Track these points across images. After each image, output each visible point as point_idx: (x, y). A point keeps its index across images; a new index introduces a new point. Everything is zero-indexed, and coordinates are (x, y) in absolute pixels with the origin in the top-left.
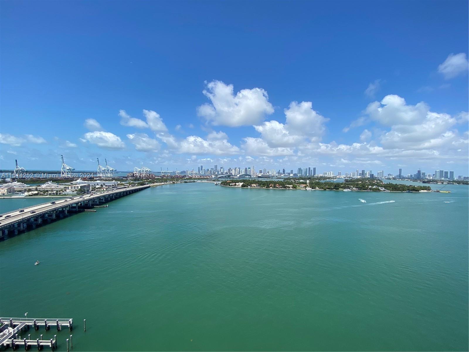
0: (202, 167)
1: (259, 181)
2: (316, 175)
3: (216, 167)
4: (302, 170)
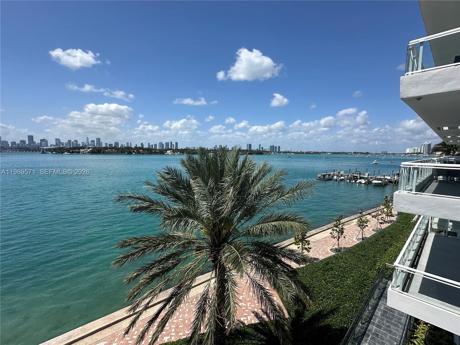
4: (163, 144)
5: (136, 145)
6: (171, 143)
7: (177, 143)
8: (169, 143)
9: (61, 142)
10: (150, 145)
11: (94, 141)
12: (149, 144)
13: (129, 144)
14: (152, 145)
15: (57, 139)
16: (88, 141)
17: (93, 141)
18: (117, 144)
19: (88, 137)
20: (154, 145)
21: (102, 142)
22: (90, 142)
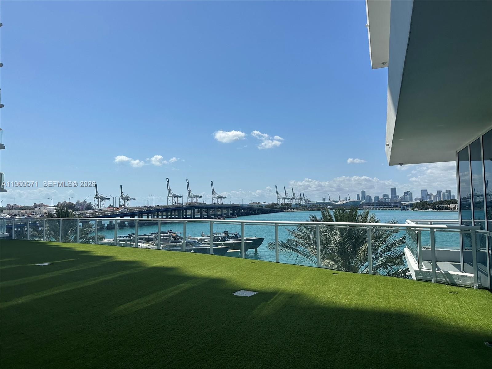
0: (364, 193)
3: (394, 190)
15: (423, 190)
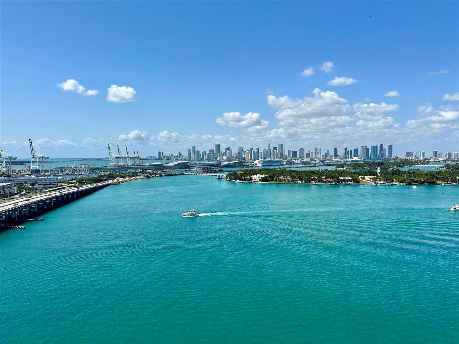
1: (292, 171)
2: (394, 157)
4: (369, 149)
5: (328, 151)
6: (381, 146)
7: (391, 147)
8: (377, 146)
9: (243, 150)
10: (347, 150)
11: (277, 147)
12: (346, 148)
13: (318, 149)
14: (351, 151)
15: (240, 147)
16: (270, 148)
17: (275, 148)
18: (302, 151)
19: (270, 144)
20: (354, 150)
21: (285, 149)
22: (272, 149)
